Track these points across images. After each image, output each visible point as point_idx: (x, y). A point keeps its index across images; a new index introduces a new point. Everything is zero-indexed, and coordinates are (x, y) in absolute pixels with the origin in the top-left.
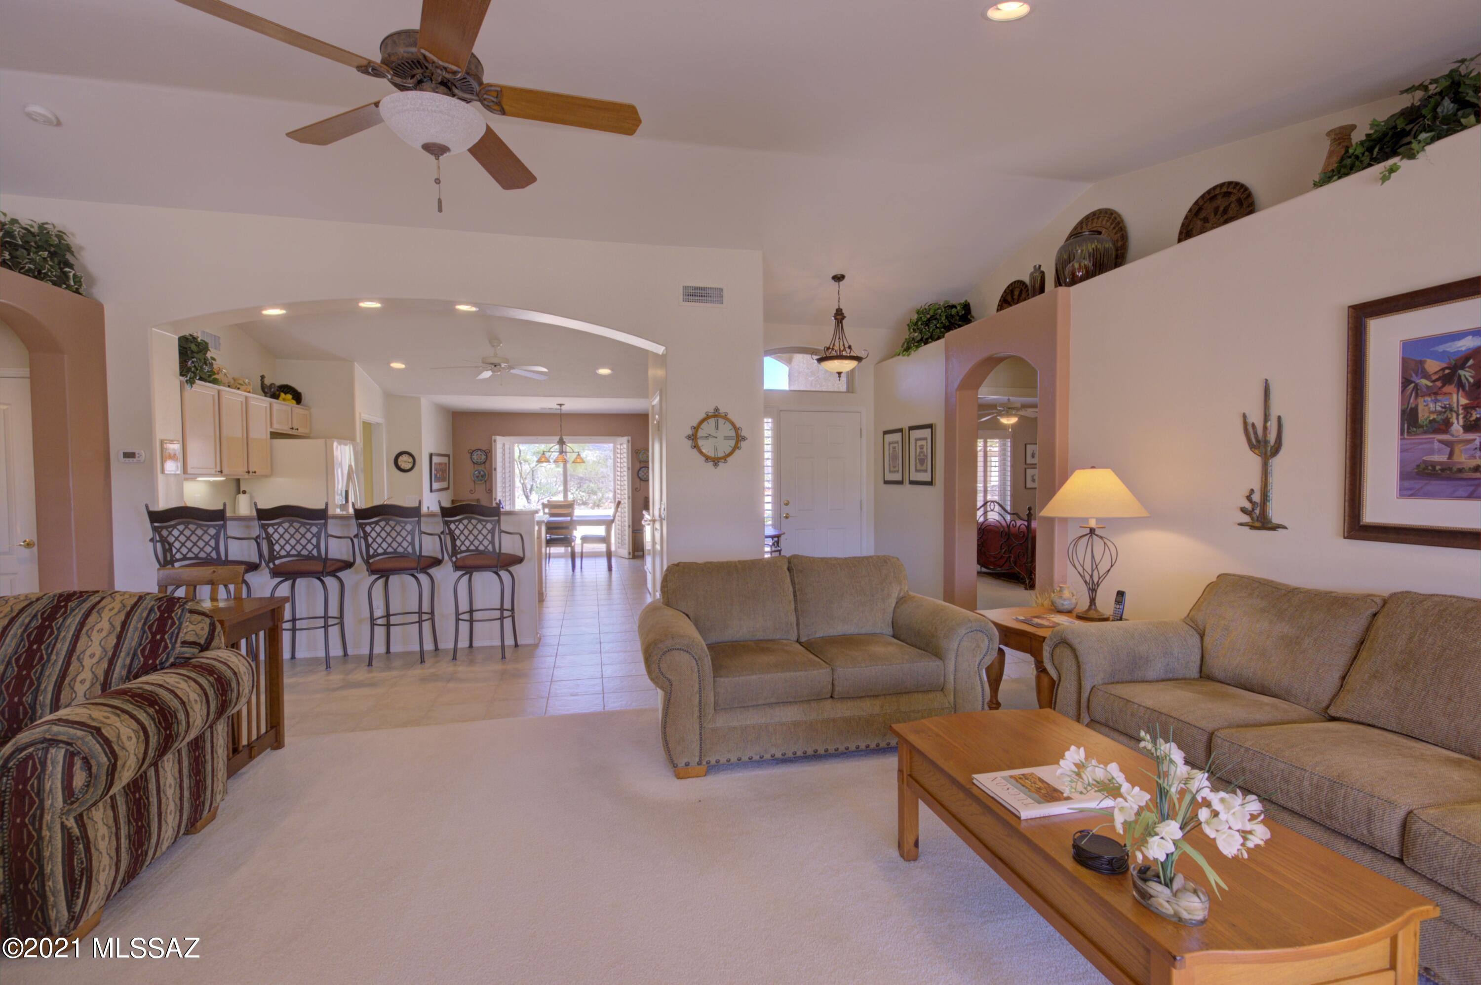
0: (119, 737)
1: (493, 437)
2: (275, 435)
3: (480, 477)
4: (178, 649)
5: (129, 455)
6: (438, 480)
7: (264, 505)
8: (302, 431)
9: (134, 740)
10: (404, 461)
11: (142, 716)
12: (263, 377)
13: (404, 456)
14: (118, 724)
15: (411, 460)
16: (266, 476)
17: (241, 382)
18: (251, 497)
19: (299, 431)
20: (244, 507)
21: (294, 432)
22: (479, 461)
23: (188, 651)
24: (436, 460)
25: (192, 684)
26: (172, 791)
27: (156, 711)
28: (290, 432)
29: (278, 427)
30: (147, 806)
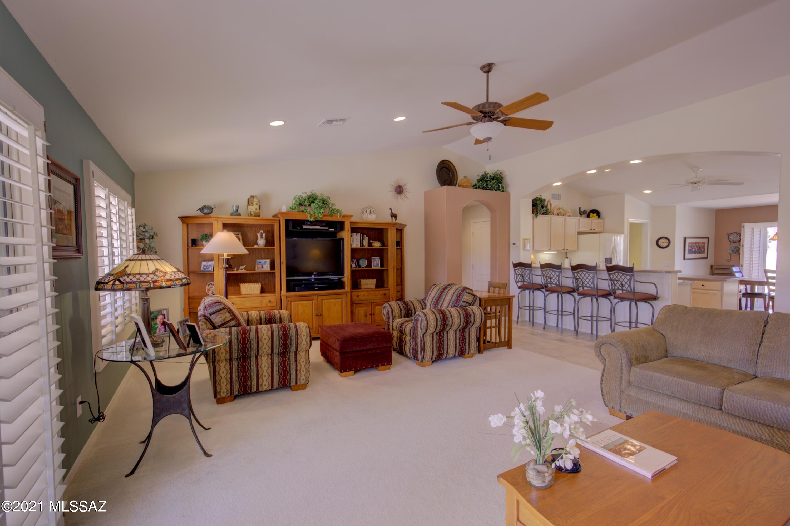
0: (429, 318)
1: (742, 224)
2: (580, 233)
3: (735, 251)
4: (461, 303)
5: (514, 244)
6: (690, 252)
7: (574, 264)
8: (597, 230)
9: (433, 320)
10: (663, 243)
11: (438, 316)
12: (580, 208)
13: (662, 239)
14: (431, 315)
15: (667, 241)
16: (575, 251)
17: (567, 212)
18: (570, 260)
19: (595, 230)
20: (567, 264)
21: (593, 231)
22: (735, 240)
23: (464, 304)
24: (688, 241)
25: (457, 312)
26: (452, 341)
27: (442, 316)
28: (591, 231)
29: (582, 229)
30: (443, 341)
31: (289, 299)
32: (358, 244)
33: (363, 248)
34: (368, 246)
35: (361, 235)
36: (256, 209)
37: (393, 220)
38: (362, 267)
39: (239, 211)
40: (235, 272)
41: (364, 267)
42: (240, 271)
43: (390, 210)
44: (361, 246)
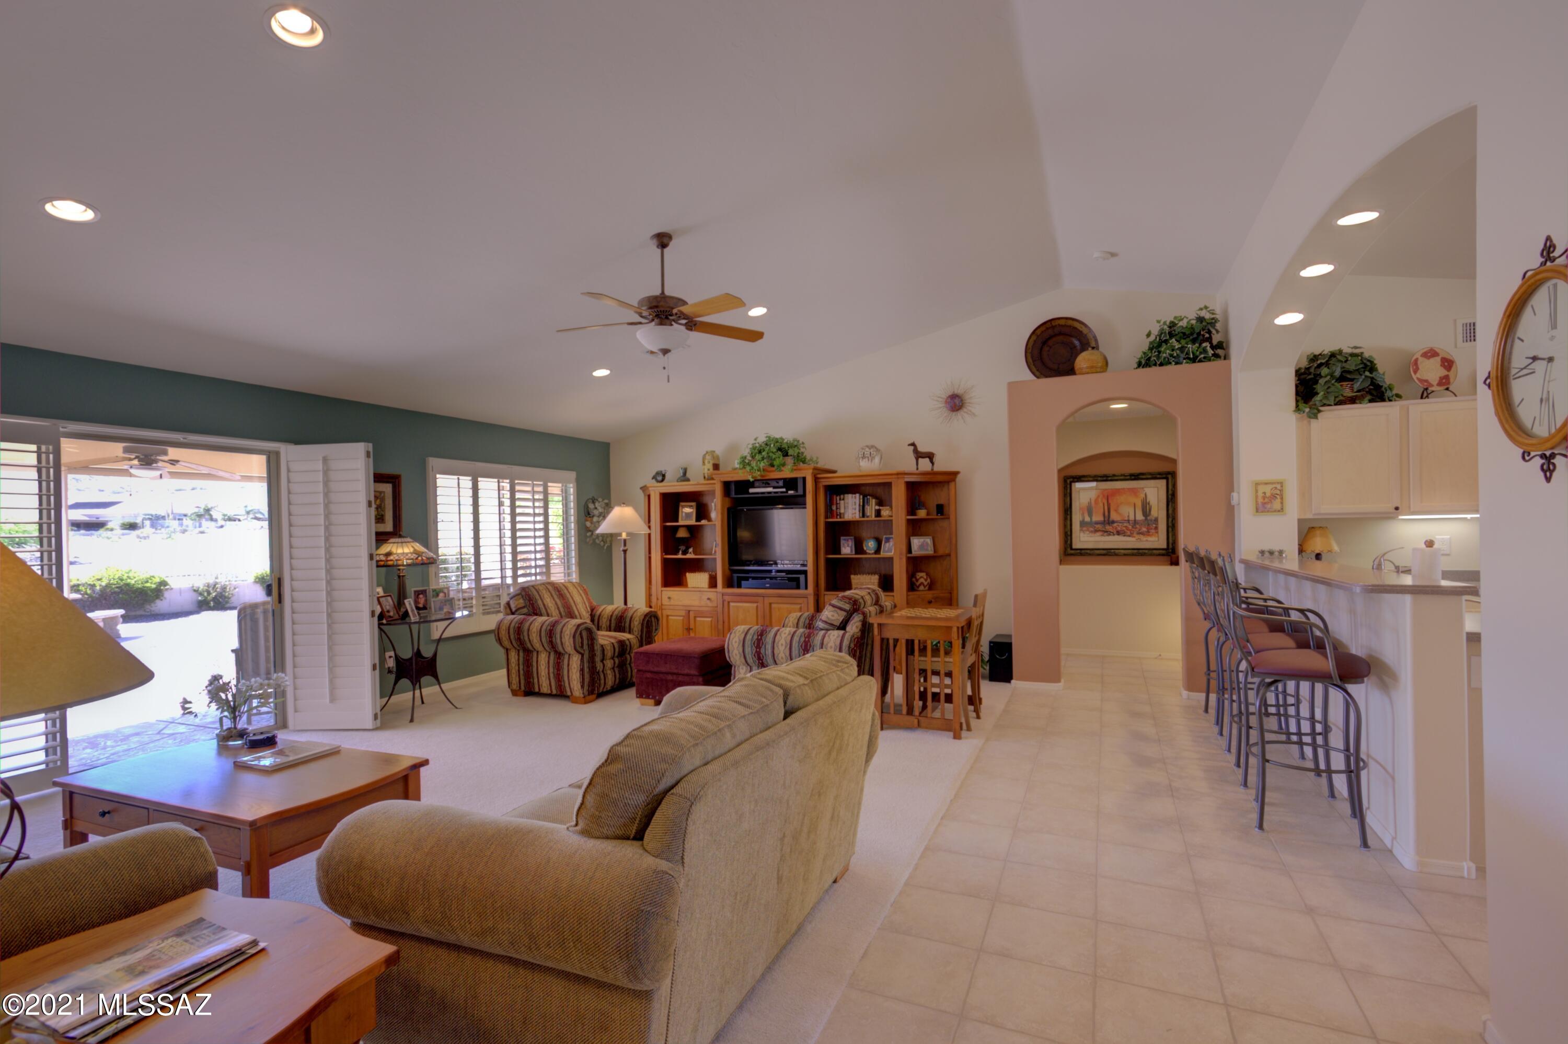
31: (727, 598)
32: (855, 513)
33: (865, 519)
34: (876, 516)
35: (861, 496)
36: (709, 470)
37: (925, 464)
38: (869, 554)
39: (688, 475)
40: (680, 556)
41: (872, 554)
42: (689, 556)
43: (912, 448)
44: (860, 517)
